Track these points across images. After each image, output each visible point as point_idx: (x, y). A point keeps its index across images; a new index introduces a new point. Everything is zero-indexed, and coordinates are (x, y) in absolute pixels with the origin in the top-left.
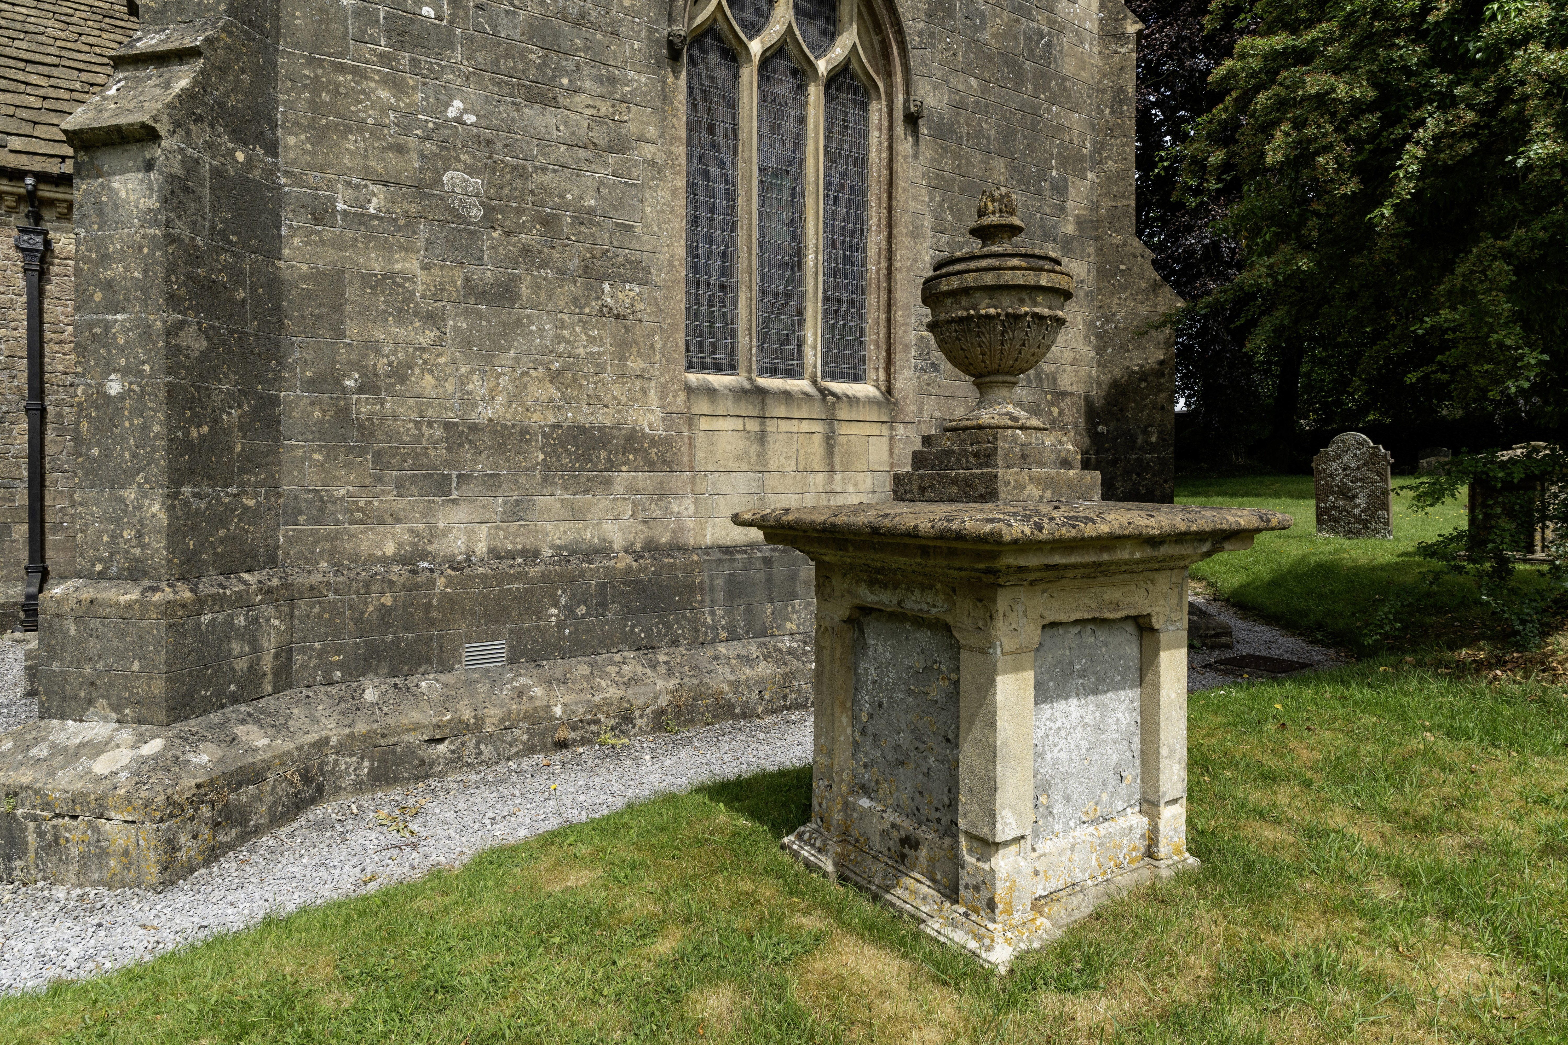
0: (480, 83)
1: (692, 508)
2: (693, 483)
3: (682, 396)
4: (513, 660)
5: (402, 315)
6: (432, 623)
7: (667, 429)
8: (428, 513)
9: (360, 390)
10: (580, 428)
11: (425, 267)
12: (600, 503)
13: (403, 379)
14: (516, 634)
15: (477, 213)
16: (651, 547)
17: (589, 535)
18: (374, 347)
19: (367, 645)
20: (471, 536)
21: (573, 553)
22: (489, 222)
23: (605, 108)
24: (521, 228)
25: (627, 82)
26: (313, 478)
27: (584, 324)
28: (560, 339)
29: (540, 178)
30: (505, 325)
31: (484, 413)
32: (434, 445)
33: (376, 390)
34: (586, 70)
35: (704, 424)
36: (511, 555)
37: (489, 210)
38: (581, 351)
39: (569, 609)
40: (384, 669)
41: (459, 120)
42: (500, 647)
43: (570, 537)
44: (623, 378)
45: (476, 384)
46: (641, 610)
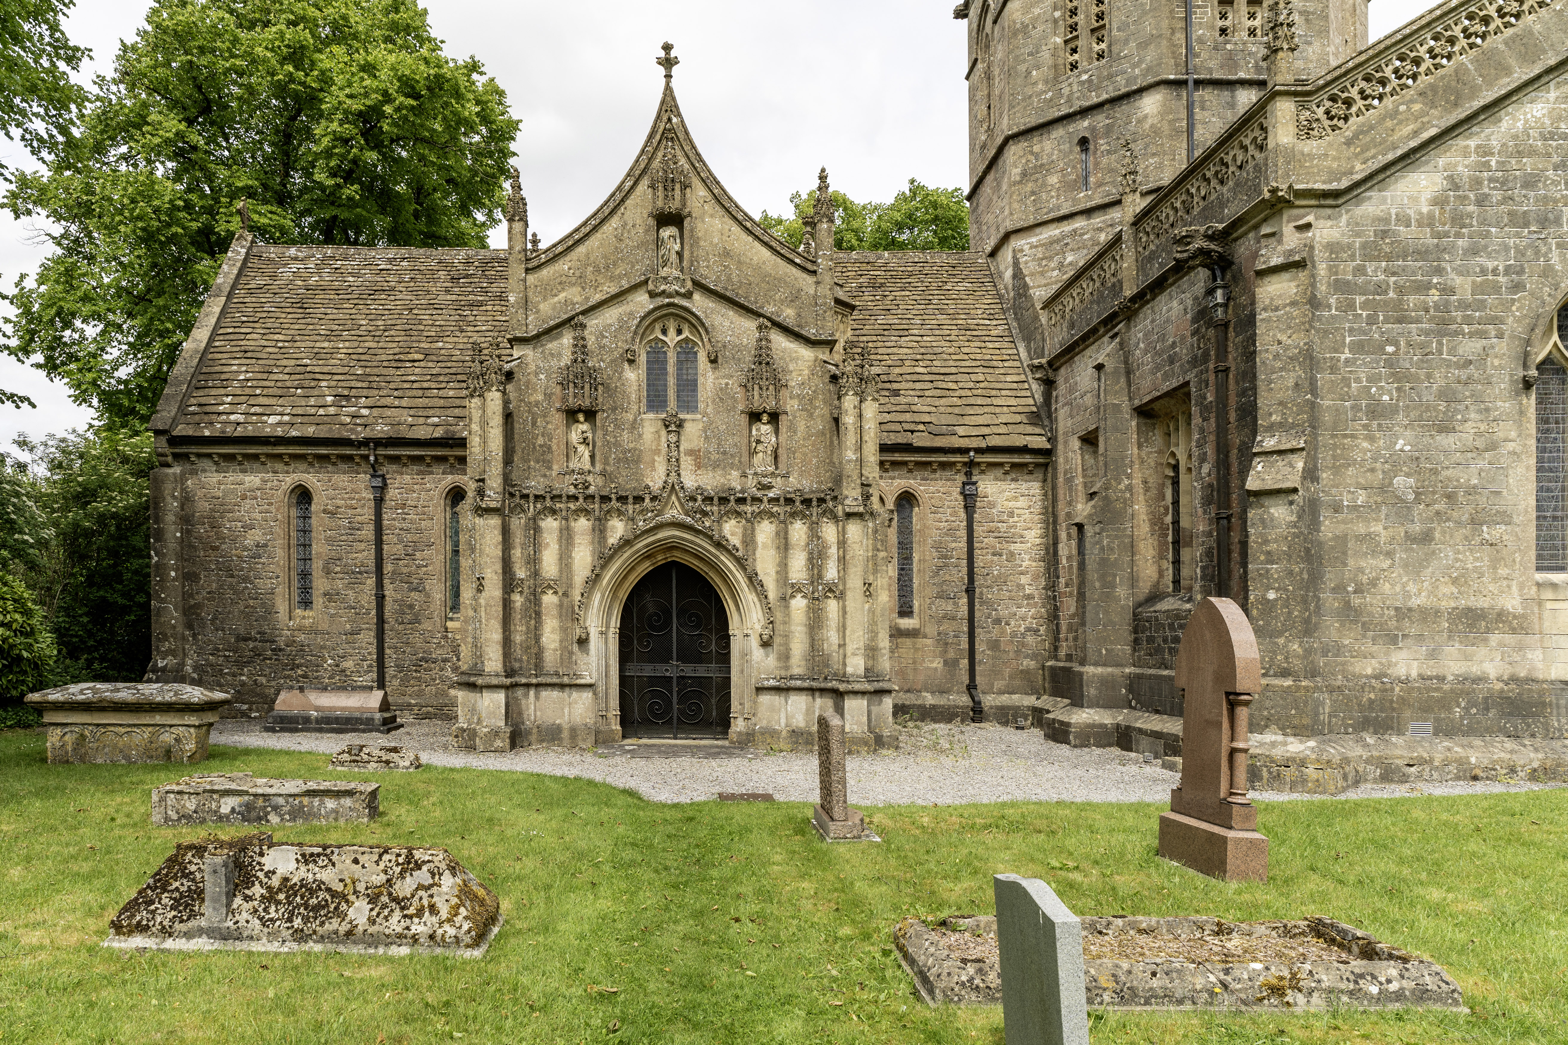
0: (1413, 429)
1: (1541, 657)
2: (1541, 641)
3: (1534, 589)
4: (1436, 734)
5: (1374, 553)
6: (1394, 709)
7: (1524, 608)
8: (1387, 654)
9: (1355, 592)
10: (1469, 609)
11: (1385, 528)
12: (1481, 652)
13: (1375, 585)
14: (1437, 720)
15: (1411, 497)
16: (1514, 679)
17: (1475, 670)
18: (1361, 570)
19: (1364, 717)
20: (1409, 666)
21: (1466, 679)
22: (1418, 500)
23: (1483, 427)
24: (1435, 502)
25: (1497, 409)
26: (1334, 635)
27: (1471, 550)
28: (1457, 560)
29: (1445, 473)
30: (1426, 554)
31: (1415, 602)
32: (1390, 619)
33: (1362, 592)
34: (1472, 408)
35: (1549, 605)
36: (1430, 678)
37: (1418, 494)
38: (1470, 566)
39: (1467, 709)
40: (1371, 730)
41: (1402, 450)
42: (1429, 726)
43: (1463, 670)
44: (1495, 580)
45: (1412, 588)
46: (1511, 714)
